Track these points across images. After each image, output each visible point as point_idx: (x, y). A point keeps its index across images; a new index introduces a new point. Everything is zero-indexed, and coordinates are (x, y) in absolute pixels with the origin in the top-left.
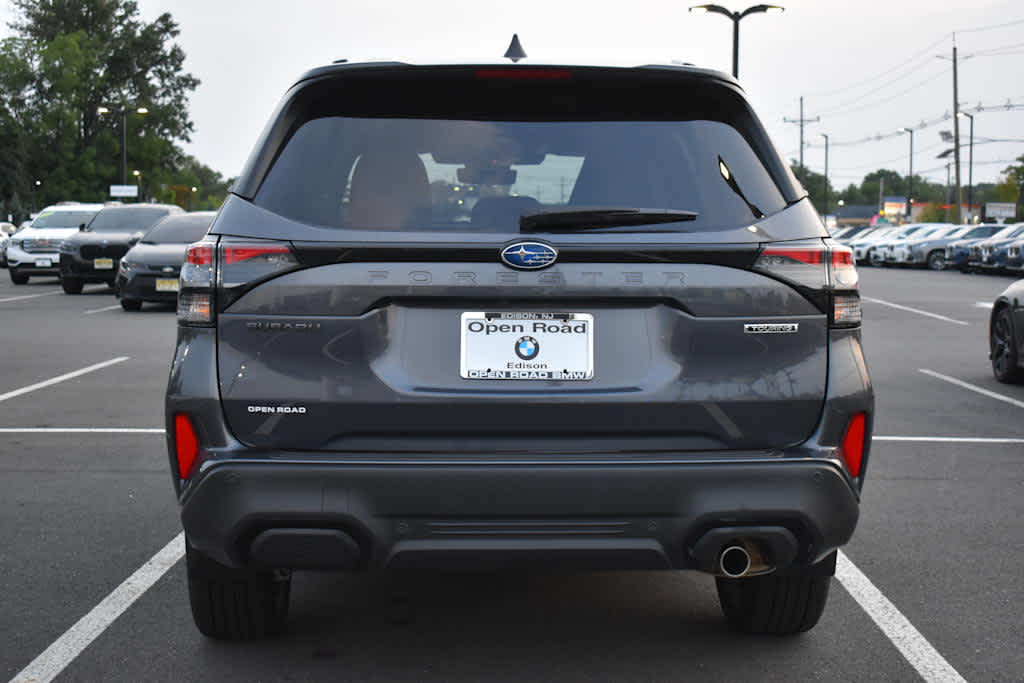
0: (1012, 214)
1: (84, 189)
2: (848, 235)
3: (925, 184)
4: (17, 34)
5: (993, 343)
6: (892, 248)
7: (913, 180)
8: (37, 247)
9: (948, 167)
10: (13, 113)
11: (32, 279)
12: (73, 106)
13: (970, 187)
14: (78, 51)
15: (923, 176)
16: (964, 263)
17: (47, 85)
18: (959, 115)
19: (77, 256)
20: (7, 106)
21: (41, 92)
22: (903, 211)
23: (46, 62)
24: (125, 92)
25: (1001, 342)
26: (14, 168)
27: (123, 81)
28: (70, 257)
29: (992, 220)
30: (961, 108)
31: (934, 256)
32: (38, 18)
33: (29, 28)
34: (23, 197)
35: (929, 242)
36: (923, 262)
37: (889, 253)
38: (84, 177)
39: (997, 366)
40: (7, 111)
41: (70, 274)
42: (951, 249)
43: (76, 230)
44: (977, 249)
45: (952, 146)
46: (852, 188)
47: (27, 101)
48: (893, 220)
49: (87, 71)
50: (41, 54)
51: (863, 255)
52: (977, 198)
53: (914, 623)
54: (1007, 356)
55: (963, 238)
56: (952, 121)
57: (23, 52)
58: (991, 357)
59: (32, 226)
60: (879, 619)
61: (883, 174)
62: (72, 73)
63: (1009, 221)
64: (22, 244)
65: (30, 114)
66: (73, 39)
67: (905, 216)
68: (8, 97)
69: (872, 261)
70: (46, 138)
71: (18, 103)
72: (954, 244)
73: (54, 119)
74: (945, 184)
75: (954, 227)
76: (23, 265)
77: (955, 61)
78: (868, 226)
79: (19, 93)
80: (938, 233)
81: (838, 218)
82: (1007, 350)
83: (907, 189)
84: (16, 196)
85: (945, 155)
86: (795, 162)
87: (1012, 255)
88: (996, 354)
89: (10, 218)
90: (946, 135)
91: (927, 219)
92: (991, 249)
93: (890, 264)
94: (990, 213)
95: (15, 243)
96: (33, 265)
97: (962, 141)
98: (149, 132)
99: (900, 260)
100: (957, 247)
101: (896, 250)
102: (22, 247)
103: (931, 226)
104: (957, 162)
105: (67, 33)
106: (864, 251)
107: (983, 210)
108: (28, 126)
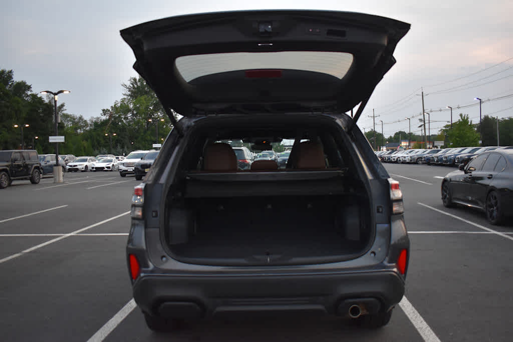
0: (443, 145)
1: (147, 145)
2: (390, 153)
3: (414, 135)
4: (126, 97)
5: (443, 194)
6: (405, 157)
7: (410, 134)
8: (128, 165)
9: (422, 130)
10: (124, 121)
11: (127, 175)
12: (143, 119)
13: (429, 136)
14: (145, 102)
15: (413, 133)
16: (429, 162)
17: (135, 112)
18: (425, 114)
19: (140, 168)
20: (123, 119)
21: (133, 115)
22: (408, 144)
23: (135, 105)
24: (159, 114)
25: (445, 193)
26: (125, 138)
27: (158, 110)
28: (138, 169)
29: (437, 147)
30: (425, 111)
31: (419, 160)
32: (132, 92)
33: (129, 95)
34: (128, 148)
35: (417, 155)
36: (415, 162)
37: (404, 159)
38: (147, 141)
39: (444, 202)
40: (123, 121)
41: (138, 174)
42: (424, 157)
43: (140, 159)
44: (433, 157)
45: (423, 123)
46: (391, 137)
47: (129, 118)
48: (405, 147)
49: (147, 108)
50: (134, 103)
51: (396, 160)
52: (432, 139)
53: (426, 321)
54: (448, 199)
55: (428, 154)
56: (422, 115)
57: (127, 103)
58: (442, 199)
59: (127, 158)
60: (411, 318)
61: (400, 132)
62: (142, 108)
63: (442, 147)
64: (123, 164)
65: (130, 121)
66: (143, 98)
67: (409, 146)
68: (123, 116)
69: (398, 162)
70: (135, 129)
71: (126, 118)
72: (425, 156)
73: (138, 123)
74: (421, 135)
75: (425, 150)
76: (124, 171)
77: (423, 96)
78: (396, 150)
79: (126, 115)
80: (419, 152)
81: (386, 147)
82: (447, 196)
83: (409, 137)
84: (126, 147)
85: (420, 126)
86: (372, 130)
87: (444, 159)
88: (444, 198)
89: (124, 154)
90: (421, 120)
91: (416, 147)
92: (437, 157)
93: (404, 162)
94: (436, 144)
95: (121, 164)
96: (127, 171)
97: (426, 122)
98: (167, 126)
99: (408, 161)
100: (427, 157)
101: (407, 158)
102: (124, 165)
103: (417, 150)
104: (425, 129)
105: (141, 95)
106: (396, 158)
107: (433, 143)
108: (129, 125)
